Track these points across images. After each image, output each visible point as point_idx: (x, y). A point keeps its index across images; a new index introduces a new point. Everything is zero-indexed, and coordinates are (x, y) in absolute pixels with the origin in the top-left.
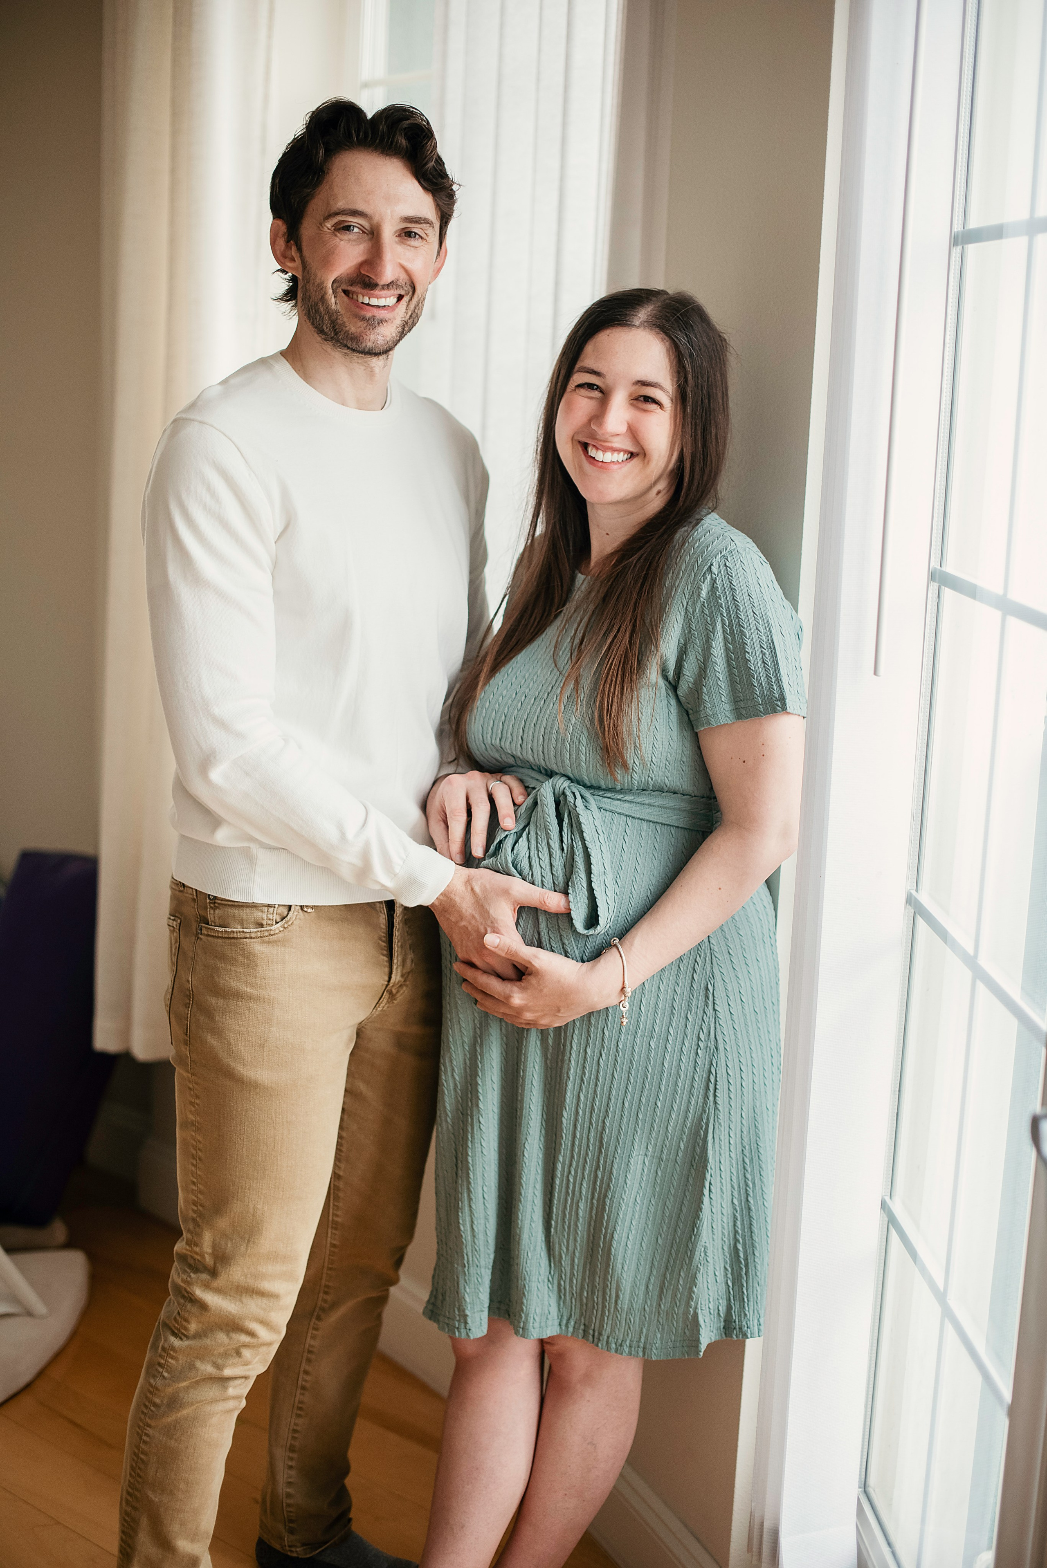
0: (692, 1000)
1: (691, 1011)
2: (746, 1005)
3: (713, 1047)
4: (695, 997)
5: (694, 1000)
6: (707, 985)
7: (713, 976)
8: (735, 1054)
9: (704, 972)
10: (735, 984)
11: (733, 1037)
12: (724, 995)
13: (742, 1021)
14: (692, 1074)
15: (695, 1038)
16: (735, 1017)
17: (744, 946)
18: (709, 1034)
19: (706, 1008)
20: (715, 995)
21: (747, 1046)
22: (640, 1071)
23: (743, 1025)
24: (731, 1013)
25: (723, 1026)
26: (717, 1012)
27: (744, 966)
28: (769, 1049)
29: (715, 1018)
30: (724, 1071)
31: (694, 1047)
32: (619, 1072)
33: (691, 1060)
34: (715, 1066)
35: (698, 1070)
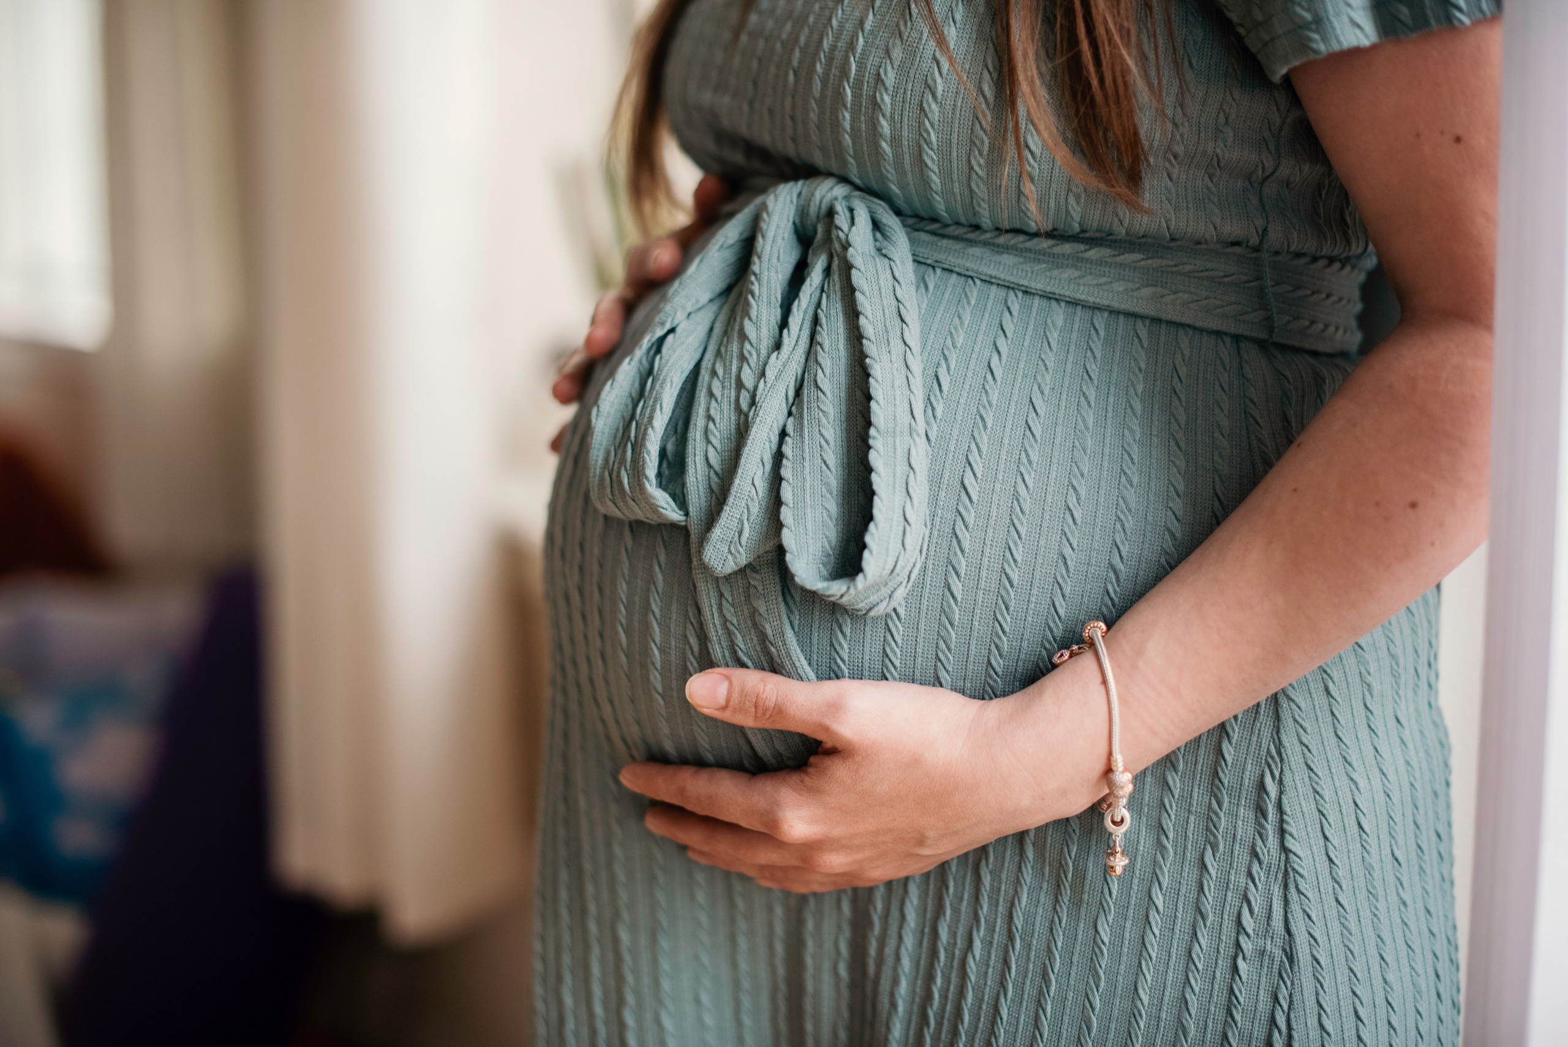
0: (1217, 814)
1: (1215, 848)
2: (1372, 841)
3: (1278, 953)
4: (1225, 805)
5: (1222, 814)
6: (1262, 776)
7: (1279, 754)
8: (1343, 975)
9: (1254, 739)
10: (1342, 782)
11: (1335, 928)
12: (1309, 807)
13: (1361, 882)
14: (1220, 1027)
15: (1228, 925)
16: (1342, 873)
17: (1369, 679)
18: (1269, 917)
19: (1259, 842)
20: (1287, 808)
21: (1373, 952)
22: (1069, 1004)
23: (1362, 895)
24: (1330, 860)
25: (1309, 895)
26: (1291, 856)
27: (1364, 733)
28: (1430, 956)
29: (1286, 870)
30: (1313, 1022)
31: (1226, 949)
32: (1013, 1000)
33: (1216, 986)
34: (1286, 1008)
35: (1238, 1017)
